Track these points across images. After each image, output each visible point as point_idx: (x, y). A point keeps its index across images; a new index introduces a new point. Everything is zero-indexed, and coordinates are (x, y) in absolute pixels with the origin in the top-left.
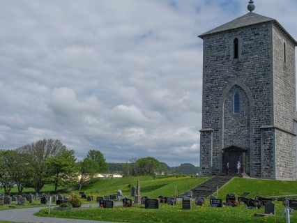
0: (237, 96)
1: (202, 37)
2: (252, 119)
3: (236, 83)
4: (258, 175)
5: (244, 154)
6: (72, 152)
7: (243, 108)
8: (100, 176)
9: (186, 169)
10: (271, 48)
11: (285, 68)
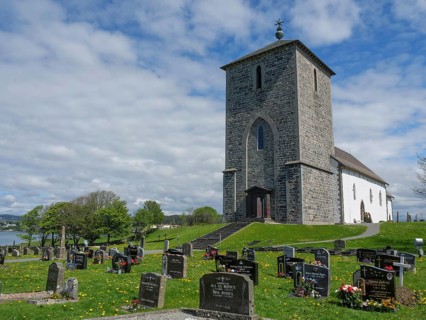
1: (224, 68)
2: (276, 156)
3: (258, 115)
4: (283, 220)
5: (268, 196)
10: (295, 73)
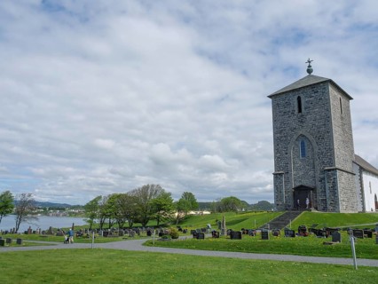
0: (303, 143)
1: (270, 97)
2: (317, 163)
3: (301, 132)
4: (325, 209)
5: (311, 191)
6: (170, 194)
7: (309, 154)
8: (192, 213)
9: (263, 206)
10: (329, 103)
11: (342, 118)
